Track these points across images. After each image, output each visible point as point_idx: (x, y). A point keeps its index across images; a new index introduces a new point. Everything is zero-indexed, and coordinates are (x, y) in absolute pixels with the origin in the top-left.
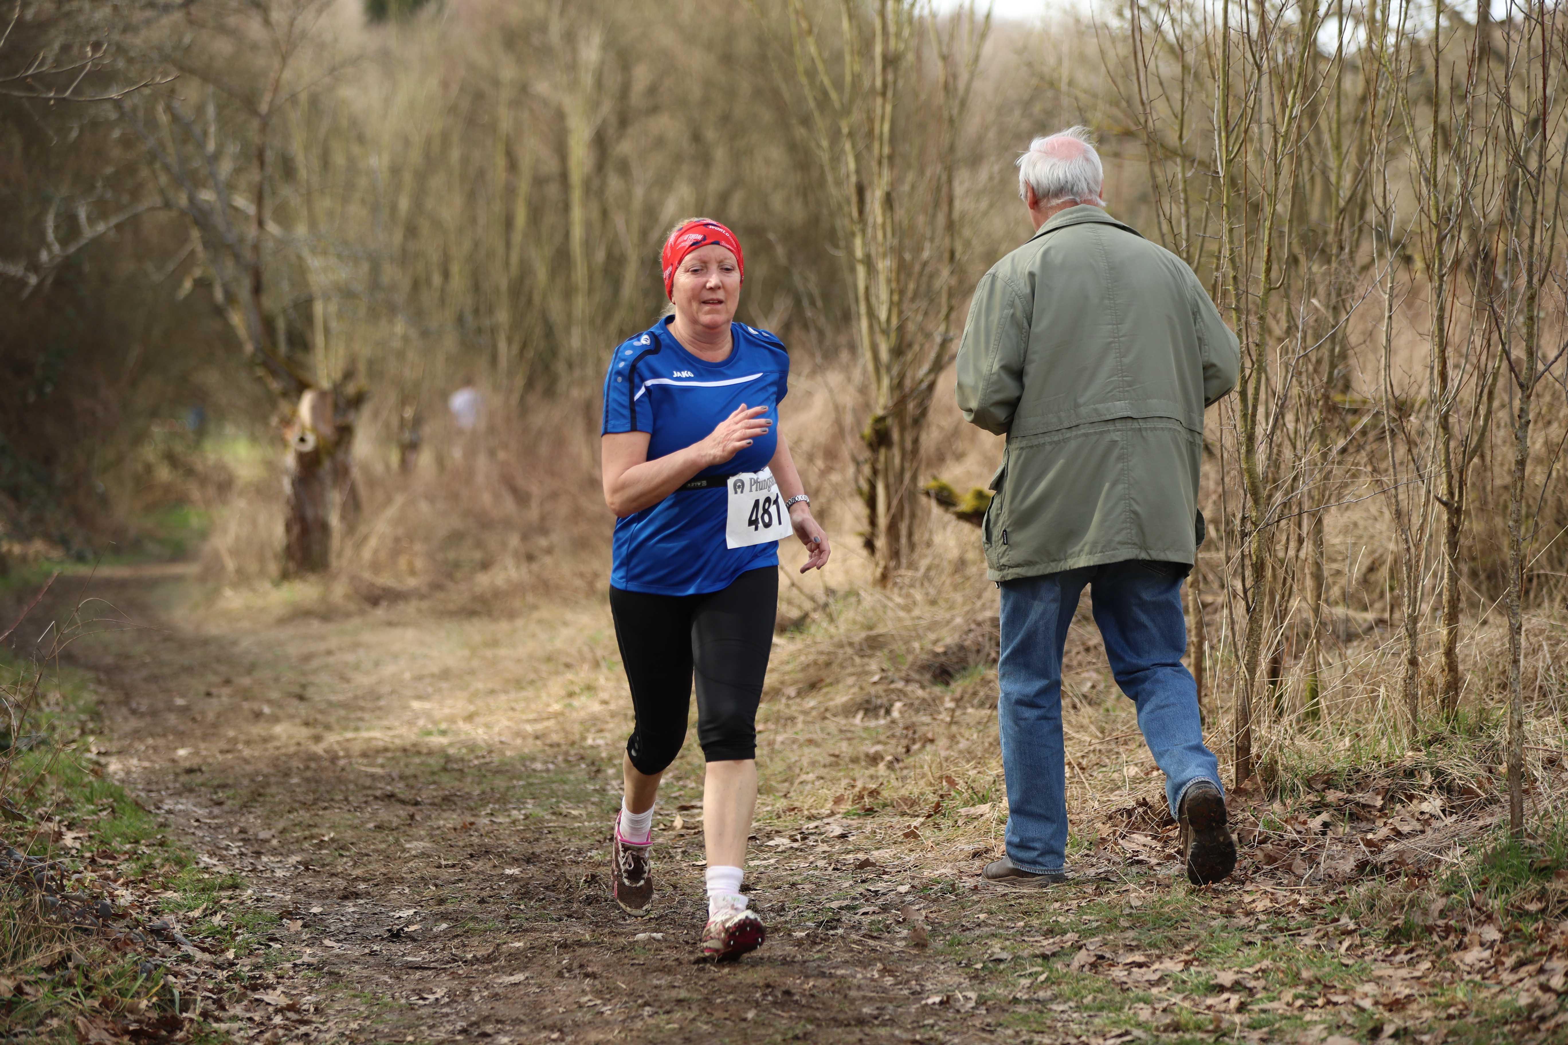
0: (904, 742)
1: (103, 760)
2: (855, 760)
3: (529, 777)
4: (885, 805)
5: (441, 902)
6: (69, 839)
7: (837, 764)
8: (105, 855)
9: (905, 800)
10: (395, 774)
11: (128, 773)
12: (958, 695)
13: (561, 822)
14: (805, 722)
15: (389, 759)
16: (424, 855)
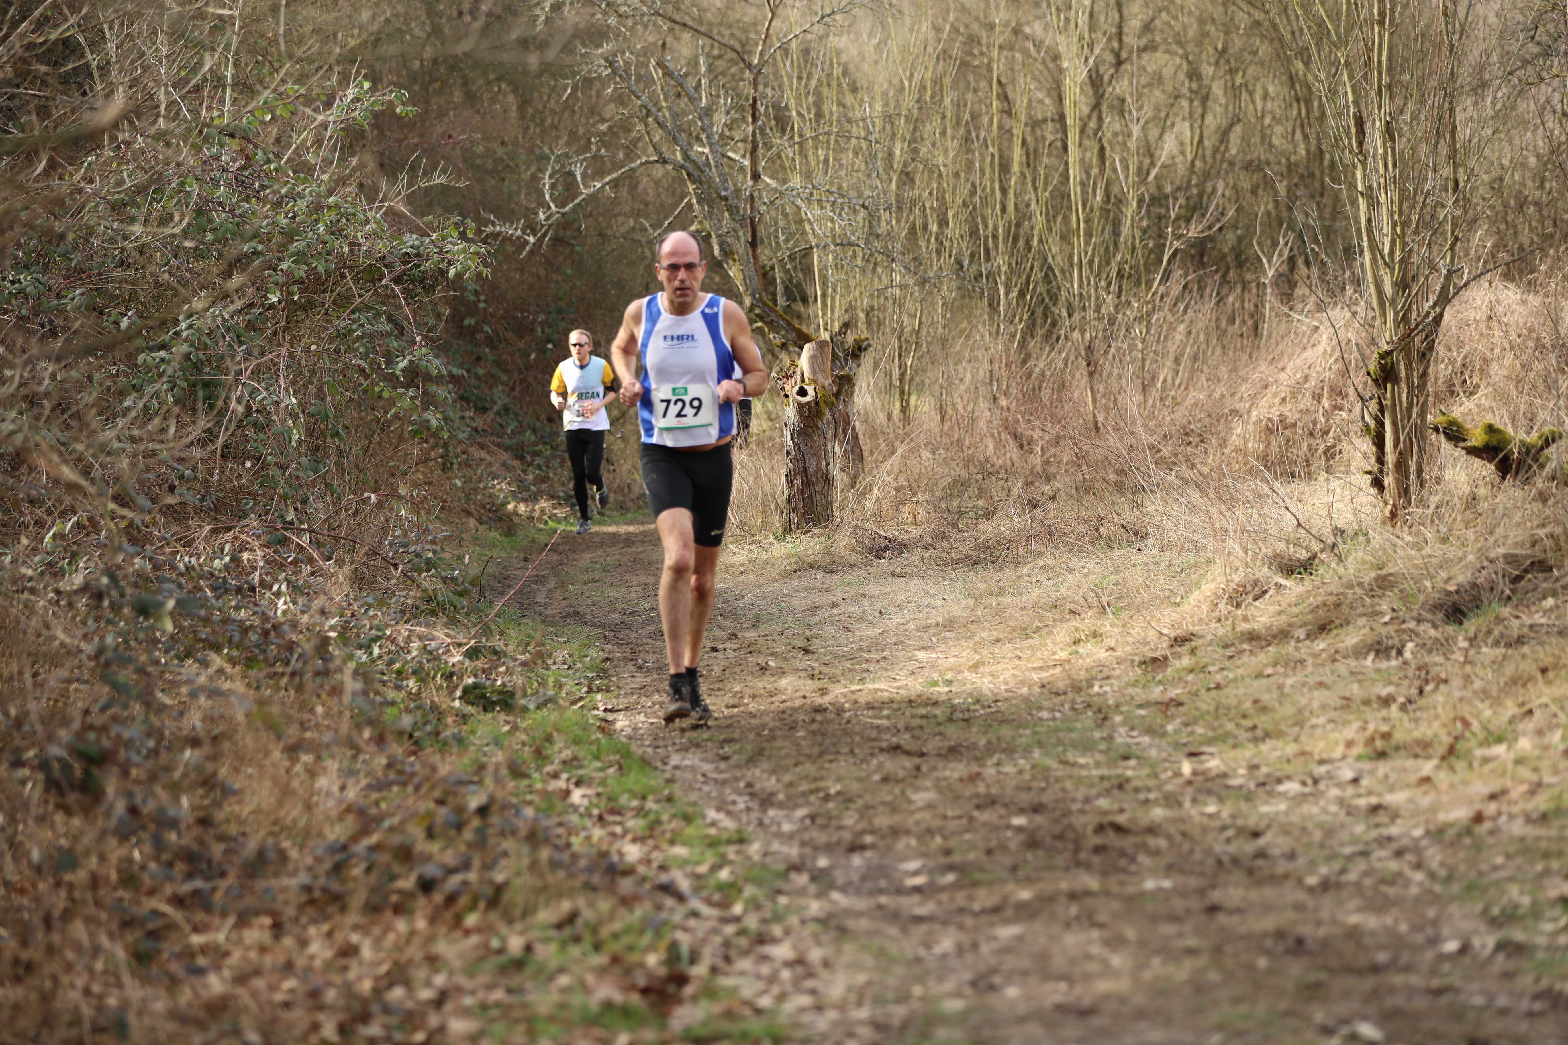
0: (1417, 683)
1: (610, 717)
2: (1367, 702)
3: (1035, 725)
4: (1397, 748)
5: (948, 852)
6: (577, 796)
7: (1348, 707)
8: (613, 811)
9: (1418, 742)
10: (901, 725)
11: (635, 729)
12: (1471, 633)
13: (1068, 770)
14: (1315, 665)
15: (895, 710)
16: (930, 806)
